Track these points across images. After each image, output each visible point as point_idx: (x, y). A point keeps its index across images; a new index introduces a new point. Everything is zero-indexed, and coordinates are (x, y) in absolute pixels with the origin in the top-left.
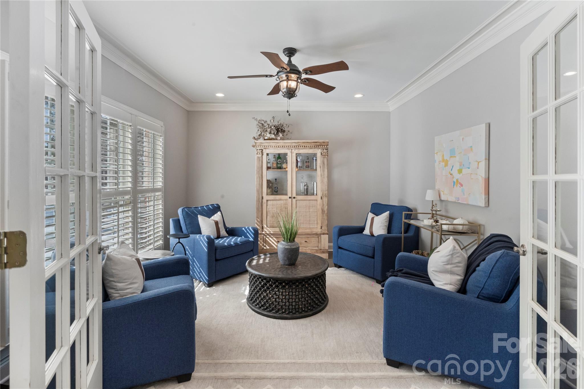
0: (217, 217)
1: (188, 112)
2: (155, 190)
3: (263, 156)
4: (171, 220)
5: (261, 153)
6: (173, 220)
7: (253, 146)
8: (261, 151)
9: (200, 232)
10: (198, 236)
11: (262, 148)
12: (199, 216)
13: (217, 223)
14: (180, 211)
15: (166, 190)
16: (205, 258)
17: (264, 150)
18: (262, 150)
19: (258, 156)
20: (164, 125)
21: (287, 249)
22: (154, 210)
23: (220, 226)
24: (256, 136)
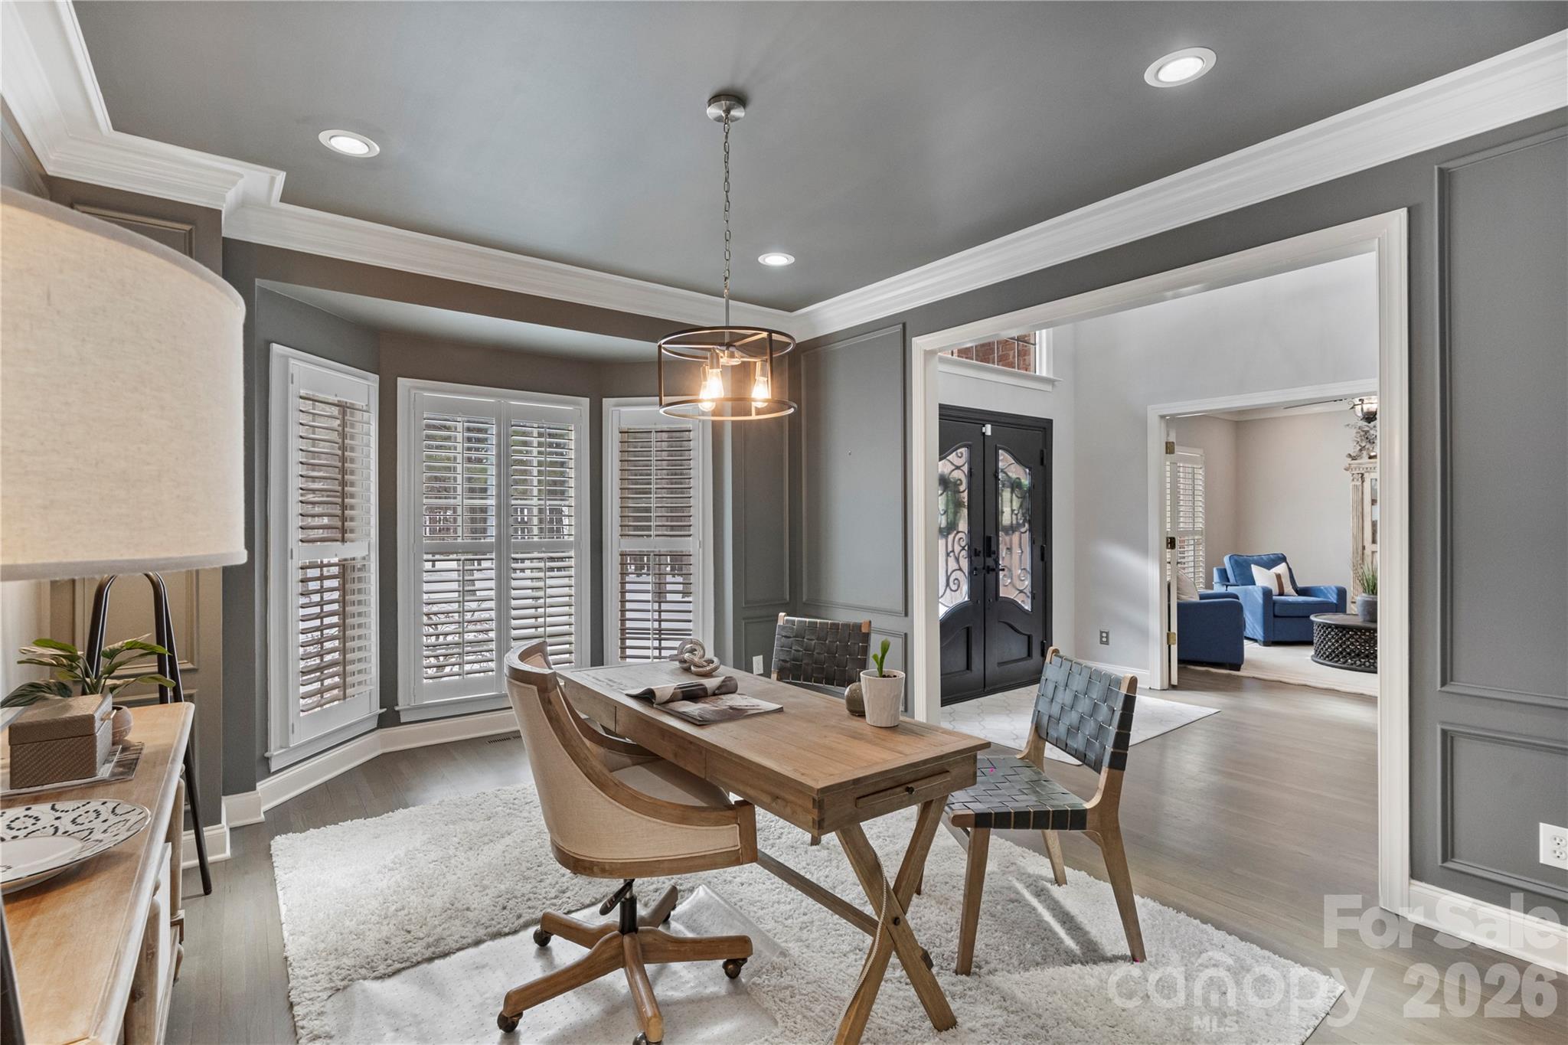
0: (1281, 568)
1: (1237, 422)
2: (1194, 532)
3: (1364, 483)
4: (1215, 569)
5: (1360, 479)
6: (1218, 569)
7: (1346, 469)
8: (1360, 475)
9: (1254, 583)
10: (1250, 587)
11: (1363, 472)
12: (1252, 566)
13: (1279, 577)
14: (1226, 559)
15: (1207, 532)
16: (1259, 611)
17: (1366, 475)
18: (1363, 475)
19: (1354, 483)
20: (1204, 453)
21: (1367, 601)
22: (1194, 556)
23: (1283, 580)
24: (1354, 452)
